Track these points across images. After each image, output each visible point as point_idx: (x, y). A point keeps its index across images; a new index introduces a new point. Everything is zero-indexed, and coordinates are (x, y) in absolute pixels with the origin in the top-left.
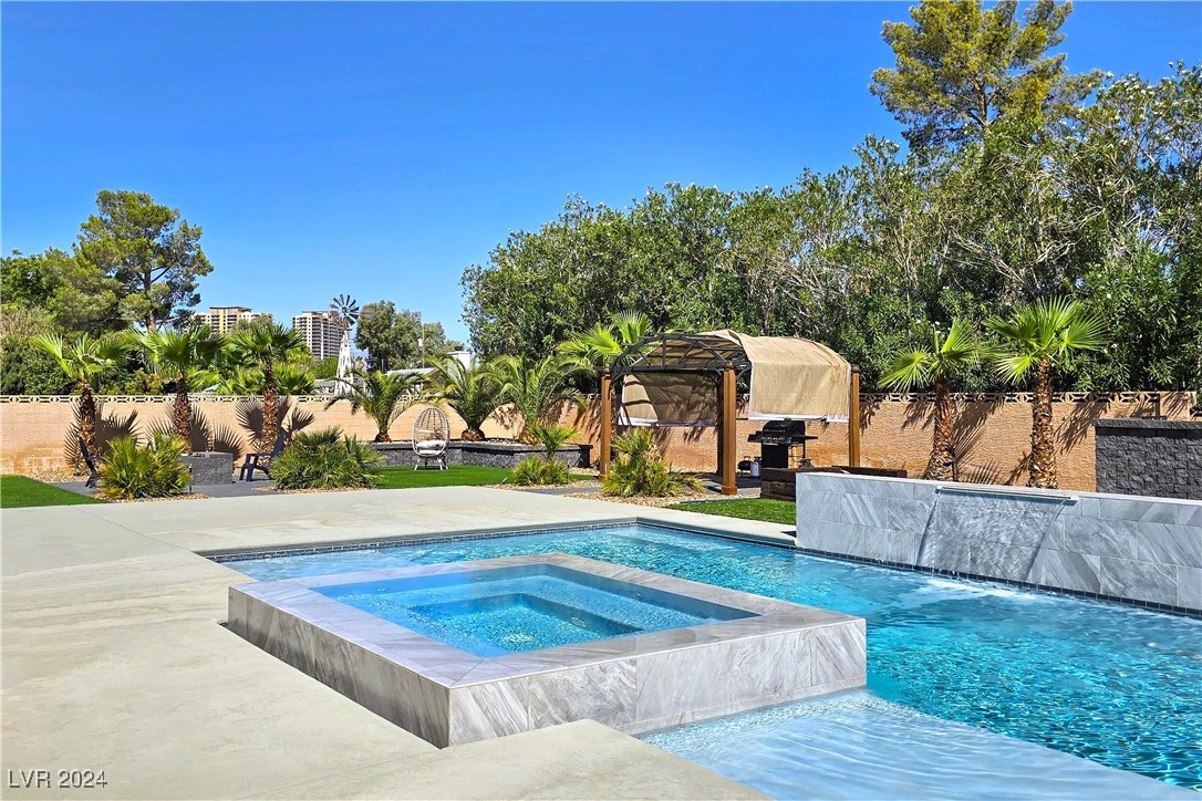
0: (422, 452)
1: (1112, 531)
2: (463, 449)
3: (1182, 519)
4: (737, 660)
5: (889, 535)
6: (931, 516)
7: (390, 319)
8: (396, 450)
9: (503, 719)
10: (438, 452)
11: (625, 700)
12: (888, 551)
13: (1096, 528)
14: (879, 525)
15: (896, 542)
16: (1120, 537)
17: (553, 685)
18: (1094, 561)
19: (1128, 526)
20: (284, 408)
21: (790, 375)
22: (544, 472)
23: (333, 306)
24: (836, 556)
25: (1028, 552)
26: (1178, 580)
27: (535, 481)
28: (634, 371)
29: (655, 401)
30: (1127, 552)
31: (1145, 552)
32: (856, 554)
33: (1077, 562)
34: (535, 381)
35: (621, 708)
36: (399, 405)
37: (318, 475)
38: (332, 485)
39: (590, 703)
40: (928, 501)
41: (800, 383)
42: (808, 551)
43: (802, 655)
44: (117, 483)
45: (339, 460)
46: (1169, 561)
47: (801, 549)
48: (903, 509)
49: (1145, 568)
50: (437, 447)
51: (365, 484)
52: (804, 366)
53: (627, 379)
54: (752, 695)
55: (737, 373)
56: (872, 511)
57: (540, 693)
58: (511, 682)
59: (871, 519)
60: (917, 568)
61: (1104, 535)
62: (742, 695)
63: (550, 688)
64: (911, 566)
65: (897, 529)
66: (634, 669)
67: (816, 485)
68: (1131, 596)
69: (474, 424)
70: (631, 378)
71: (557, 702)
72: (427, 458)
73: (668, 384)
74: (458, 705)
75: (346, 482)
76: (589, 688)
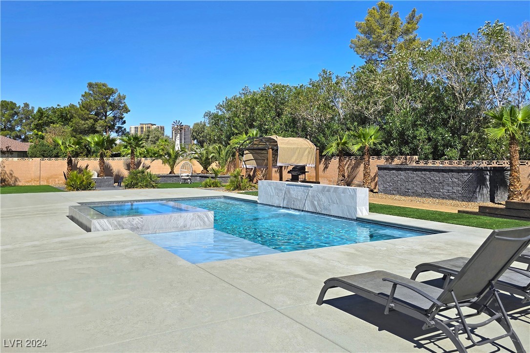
0: (183, 177)
2: (200, 177)
4: (172, 219)
5: (277, 198)
6: (286, 192)
7: (204, 129)
8: (176, 177)
9: (105, 228)
10: (188, 178)
11: (139, 226)
13: (316, 194)
14: (275, 195)
15: (279, 200)
17: (119, 221)
18: (316, 203)
20: (139, 163)
21: (294, 150)
22: (213, 183)
23: (173, 125)
25: (304, 201)
26: (331, 208)
27: (210, 186)
28: (247, 150)
29: (255, 159)
30: (322, 200)
31: (325, 200)
32: (271, 204)
33: (313, 204)
34: (223, 153)
35: (138, 228)
36: (177, 161)
37: (137, 184)
38: (142, 187)
39: (129, 226)
41: (297, 153)
43: (193, 219)
44: (71, 186)
45: (144, 179)
46: (329, 202)
47: (259, 203)
49: (325, 205)
50: (188, 176)
51: (153, 187)
52: (298, 148)
53: (245, 152)
54: (177, 228)
55: (273, 150)
56: (274, 191)
57: (116, 223)
58: (108, 220)
62: (173, 227)
63: (119, 222)
64: (282, 207)
65: (279, 196)
66: (142, 220)
67: (262, 184)
68: (322, 212)
69: (206, 168)
70: (247, 152)
71: (120, 225)
72: (185, 179)
73: (262, 154)
74: (94, 224)
75: (146, 186)
76: (129, 223)
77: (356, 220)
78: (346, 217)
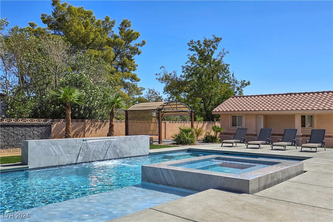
1: (121, 144)
3: (132, 139)
5: (68, 156)
6: (81, 148)
12: (67, 161)
13: (119, 144)
14: (64, 153)
15: (70, 157)
16: (123, 145)
18: (118, 151)
19: (124, 142)
24: (47, 167)
25: (105, 152)
26: (131, 151)
30: (124, 148)
31: (127, 147)
32: (55, 165)
33: (115, 152)
40: (80, 144)
42: (34, 169)
46: (130, 148)
47: (31, 169)
48: (72, 147)
49: (127, 150)
56: (61, 149)
59: (61, 152)
60: (76, 164)
61: (120, 145)
64: (74, 164)
65: (70, 154)
68: (124, 157)
77: (149, 155)
78: (142, 155)
